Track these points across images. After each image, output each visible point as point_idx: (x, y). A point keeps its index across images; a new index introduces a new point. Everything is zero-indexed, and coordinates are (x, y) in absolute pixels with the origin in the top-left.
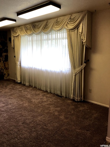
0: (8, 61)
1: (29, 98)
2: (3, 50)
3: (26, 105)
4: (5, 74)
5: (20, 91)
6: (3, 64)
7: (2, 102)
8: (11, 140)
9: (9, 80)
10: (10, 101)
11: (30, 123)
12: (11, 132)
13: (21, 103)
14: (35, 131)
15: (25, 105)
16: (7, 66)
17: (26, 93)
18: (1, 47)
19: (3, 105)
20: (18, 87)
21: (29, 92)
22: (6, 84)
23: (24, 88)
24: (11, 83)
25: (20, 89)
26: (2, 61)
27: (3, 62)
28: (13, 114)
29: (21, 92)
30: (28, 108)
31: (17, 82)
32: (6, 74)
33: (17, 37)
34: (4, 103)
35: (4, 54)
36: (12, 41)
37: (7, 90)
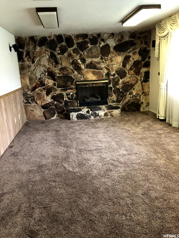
0: (148, 81)
1: (169, 151)
2: (143, 63)
3: (161, 162)
4: (142, 103)
5: (158, 134)
6: (141, 87)
7: (125, 147)
8: (116, 214)
9: (146, 113)
10: (136, 149)
11: (157, 198)
12: (121, 201)
13: (153, 157)
14: (160, 218)
15: (157, 162)
16: (146, 90)
17: (168, 140)
18: (140, 59)
19: (125, 152)
20: (158, 126)
21: (175, 140)
22: (140, 119)
23: (167, 130)
24: (148, 119)
25: (160, 132)
26: (139, 82)
27: (141, 83)
28: (134, 173)
29: (160, 136)
30: (163, 169)
31: (158, 118)
32: (144, 102)
33: (164, 37)
34: (126, 150)
35: (144, 70)
36: (156, 46)
37: (139, 130)
